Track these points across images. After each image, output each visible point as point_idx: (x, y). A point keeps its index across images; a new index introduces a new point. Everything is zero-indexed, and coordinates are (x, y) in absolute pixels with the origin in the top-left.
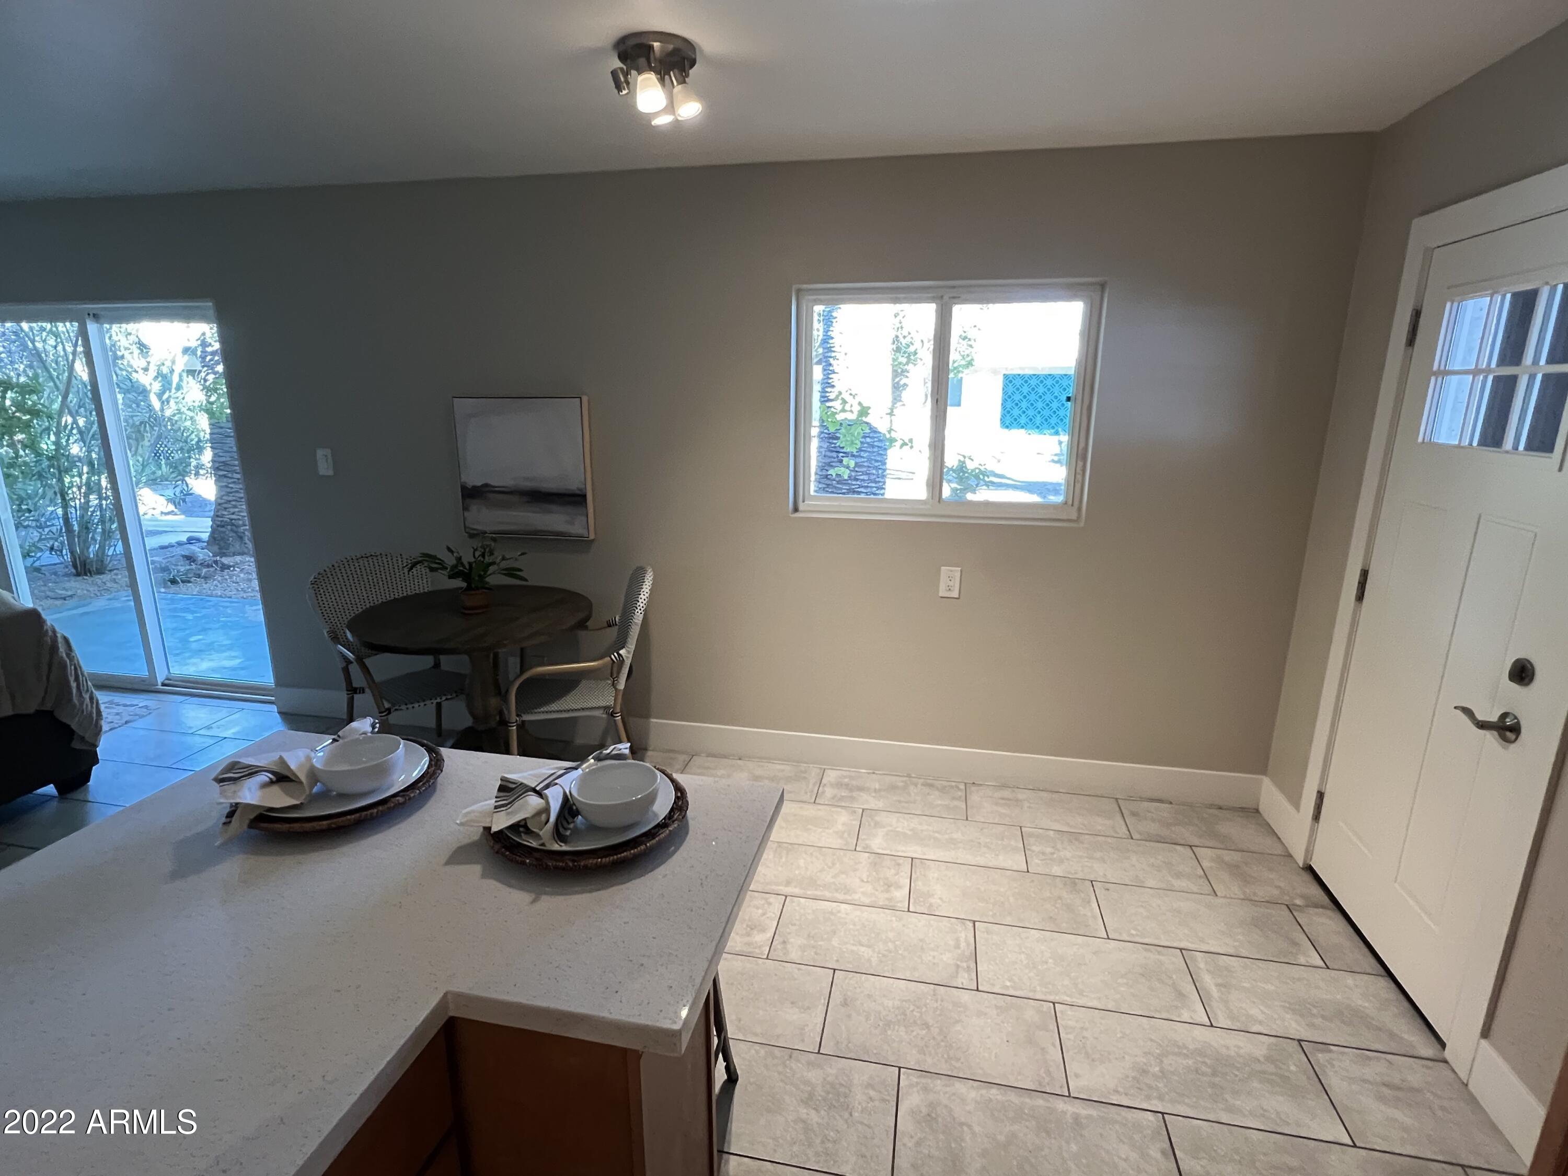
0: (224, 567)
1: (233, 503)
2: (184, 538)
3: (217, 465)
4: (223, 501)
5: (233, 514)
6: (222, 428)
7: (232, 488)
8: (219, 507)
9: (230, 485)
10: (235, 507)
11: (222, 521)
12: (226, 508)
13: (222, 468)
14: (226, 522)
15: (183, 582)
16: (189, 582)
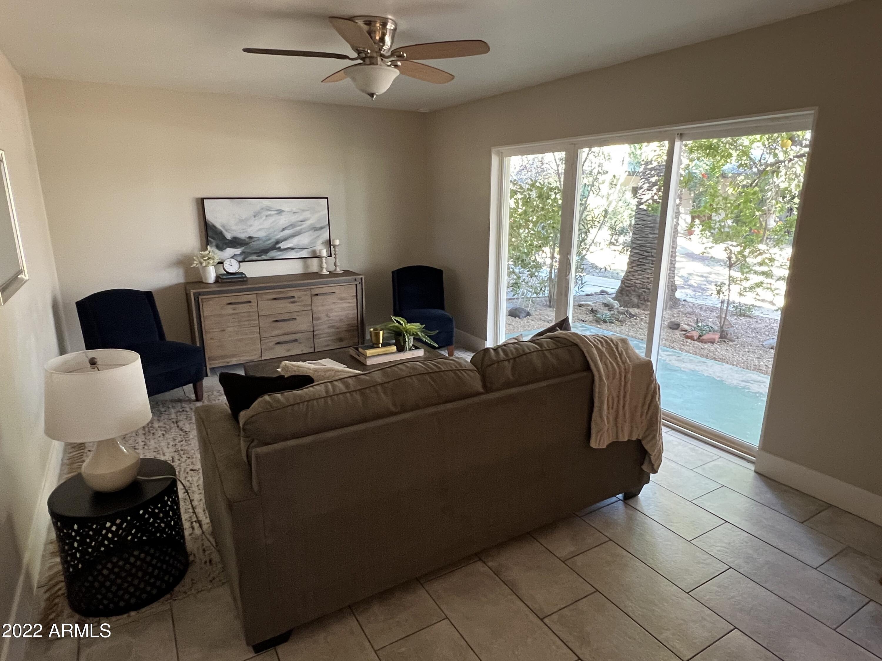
0: (632, 316)
1: (640, 272)
2: (598, 290)
3: (634, 245)
4: (632, 270)
5: (637, 279)
6: (644, 221)
7: (641, 262)
8: (629, 274)
9: (640, 260)
10: (640, 275)
11: (629, 284)
12: (633, 275)
13: (637, 248)
14: (632, 284)
15: (610, 322)
16: (612, 323)
